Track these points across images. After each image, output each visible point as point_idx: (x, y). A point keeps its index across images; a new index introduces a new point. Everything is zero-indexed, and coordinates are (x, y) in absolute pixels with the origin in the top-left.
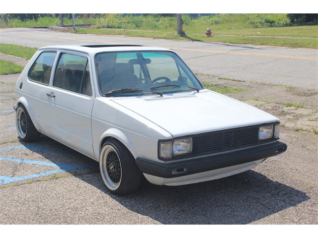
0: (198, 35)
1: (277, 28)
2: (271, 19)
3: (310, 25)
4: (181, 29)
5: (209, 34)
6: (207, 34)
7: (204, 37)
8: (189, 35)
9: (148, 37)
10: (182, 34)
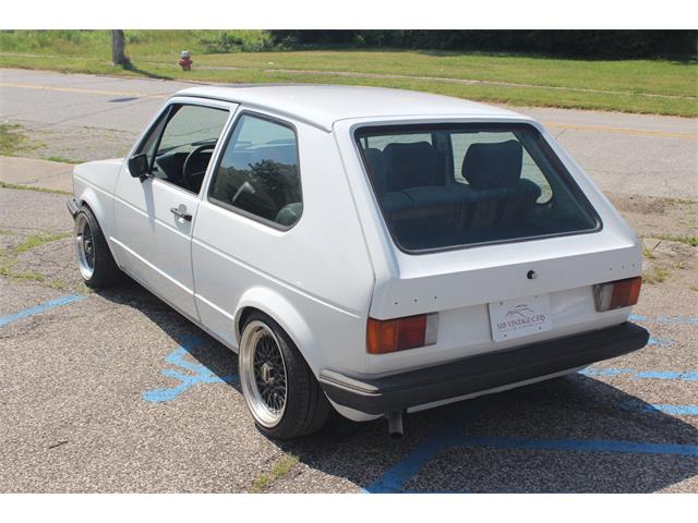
0: (164, 69)
1: (248, 54)
2: (237, 37)
3: (305, 49)
4: (122, 52)
5: (186, 64)
6: (182, 64)
7: (177, 71)
8: (140, 67)
9: (41, 69)
10: (124, 63)
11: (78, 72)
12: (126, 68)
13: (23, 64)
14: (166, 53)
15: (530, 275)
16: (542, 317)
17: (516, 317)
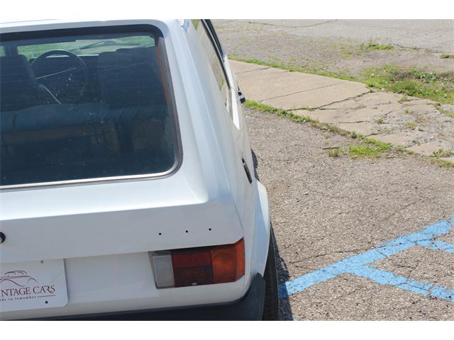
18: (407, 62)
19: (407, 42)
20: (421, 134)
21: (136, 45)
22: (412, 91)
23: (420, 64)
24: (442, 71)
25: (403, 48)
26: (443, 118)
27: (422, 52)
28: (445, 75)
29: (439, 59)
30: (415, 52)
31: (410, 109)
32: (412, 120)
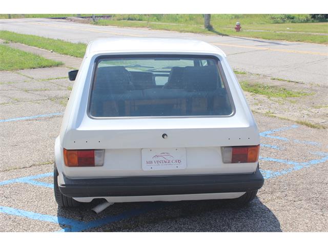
0: (227, 31)
4: (209, 23)
5: (238, 28)
6: (236, 28)
7: (232, 32)
8: (217, 30)
9: (174, 30)
10: (210, 28)
11: (188, 32)
12: (209, 30)
13: (166, 28)
14: (250, 24)
15: (163, 136)
16: (179, 161)
17: (161, 159)
18: (254, 80)
19: (254, 71)
20: (261, 107)
21: (151, 68)
22: (257, 92)
23: (261, 81)
24: (271, 85)
25: (252, 74)
26: (271, 102)
27: (261, 76)
28: (272, 87)
29: (270, 80)
30: (258, 76)
31: (256, 98)
32: (257, 102)
